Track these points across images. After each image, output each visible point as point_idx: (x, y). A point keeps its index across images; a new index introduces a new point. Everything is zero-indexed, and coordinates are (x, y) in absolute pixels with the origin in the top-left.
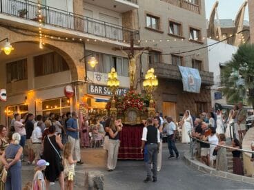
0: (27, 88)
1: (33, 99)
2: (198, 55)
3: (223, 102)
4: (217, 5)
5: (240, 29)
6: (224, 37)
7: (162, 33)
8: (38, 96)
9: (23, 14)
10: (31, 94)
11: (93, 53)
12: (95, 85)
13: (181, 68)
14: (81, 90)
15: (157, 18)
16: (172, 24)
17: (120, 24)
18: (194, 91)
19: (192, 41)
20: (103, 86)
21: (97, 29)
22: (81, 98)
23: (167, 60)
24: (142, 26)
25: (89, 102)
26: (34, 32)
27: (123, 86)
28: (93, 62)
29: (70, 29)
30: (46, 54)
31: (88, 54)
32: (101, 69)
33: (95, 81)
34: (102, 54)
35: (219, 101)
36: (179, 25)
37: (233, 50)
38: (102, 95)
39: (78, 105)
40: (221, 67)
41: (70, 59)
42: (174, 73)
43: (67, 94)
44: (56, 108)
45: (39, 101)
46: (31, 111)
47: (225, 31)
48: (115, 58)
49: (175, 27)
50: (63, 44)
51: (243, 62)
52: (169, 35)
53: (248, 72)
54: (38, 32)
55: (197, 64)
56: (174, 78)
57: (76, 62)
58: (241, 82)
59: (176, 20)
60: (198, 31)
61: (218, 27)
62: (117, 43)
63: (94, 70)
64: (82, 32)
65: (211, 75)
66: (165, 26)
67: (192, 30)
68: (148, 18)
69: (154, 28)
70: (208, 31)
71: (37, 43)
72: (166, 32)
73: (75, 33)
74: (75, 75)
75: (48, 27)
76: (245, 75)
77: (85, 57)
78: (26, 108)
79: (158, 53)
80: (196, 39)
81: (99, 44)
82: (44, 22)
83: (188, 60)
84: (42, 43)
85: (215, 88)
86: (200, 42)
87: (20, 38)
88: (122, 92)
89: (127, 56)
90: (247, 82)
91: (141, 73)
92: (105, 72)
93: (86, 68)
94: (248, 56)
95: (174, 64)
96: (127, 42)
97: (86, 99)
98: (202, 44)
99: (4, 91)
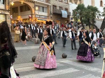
0: (18, 15)
1: (20, 18)
2: (67, 7)
6: (74, 2)
7: (57, 0)
10: (19, 17)
11: (37, 6)
12: (37, 15)
13: (62, 10)
14: (33, 16)
18: (65, 17)
19: (65, 3)
20: (40, 15)
22: (33, 18)
23: (58, 8)
25: (36, 20)
27: (45, 15)
28: (37, 8)
31: (35, 6)
32: (39, 10)
33: (38, 14)
34: (40, 6)
35: (72, 20)
37: (77, 6)
38: (40, 18)
39: (33, 20)
40: (73, 11)
41: (30, 7)
42: (60, 12)
44: (26, 21)
45: (21, 19)
48: (43, 7)
50: (28, 3)
51: (79, 9)
52: (59, 1)
53: (80, 12)
55: (66, 10)
56: (60, 13)
57: (32, 8)
58: (78, 15)
62: (44, 3)
63: (37, 11)
65: (70, 13)
71: (21, 2)
74: (32, 12)
76: (79, 13)
77: (35, 7)
79: (56, 6)
80: (66, 2)
81: (39, 3)
83: (64, 8)
85: (71, 17)
86: (67, 3)
88: (45, 17)
89: (47, 7)
90: (80, 15)
91: (51, 12)
92: (40, 11)
93: (35, 10)
94: (80, 7)
95: (60, 10)
96: (47, 3)
97: (35, 19)
98: (68, 4)
99: (11, 16)
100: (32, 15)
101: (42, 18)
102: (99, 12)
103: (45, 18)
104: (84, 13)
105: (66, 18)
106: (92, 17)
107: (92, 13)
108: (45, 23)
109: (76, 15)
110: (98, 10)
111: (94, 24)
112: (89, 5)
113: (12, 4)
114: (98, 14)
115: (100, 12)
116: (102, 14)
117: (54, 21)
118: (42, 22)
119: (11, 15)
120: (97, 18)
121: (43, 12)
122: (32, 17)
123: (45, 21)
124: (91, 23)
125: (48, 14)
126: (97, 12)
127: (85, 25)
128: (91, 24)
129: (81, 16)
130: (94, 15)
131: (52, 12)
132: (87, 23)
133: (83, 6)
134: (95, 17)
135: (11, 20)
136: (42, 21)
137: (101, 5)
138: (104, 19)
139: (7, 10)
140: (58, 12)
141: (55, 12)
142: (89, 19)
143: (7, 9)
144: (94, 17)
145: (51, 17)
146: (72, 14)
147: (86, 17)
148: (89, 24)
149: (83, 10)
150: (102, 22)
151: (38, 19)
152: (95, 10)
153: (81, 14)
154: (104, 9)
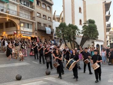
0: (3, 31)
2: (51, 24)
3: (56, 37)
4: (55, 11)
5: (61, 18)
6: (57, 20)
7: (41, 18)
8: (6, 33)
9: (2, 10)
10: (4, 33)
12: (22, 31)
13: (46, 27)
14: (19, 32)
15: (40, 14)
16: (44, 16)
17: (30, 15)
19: (49, 20)
20: (25, 32)
21: (23, 16)
22: (18, 34)
23: (42, 25)
24: (36, 16)
25: (21, 36)
26: (6, 15)
27: (30, 31)
28: (22, 25)
29: (16, 15)
30: (9, 22)
31: (21, 23)
33: (23, 30)
34: (25, 23)
36: (46, 16)
38: (25, 34)
39: (18, 36)
40: (56, 28)
41: (15, 23)
43: (15, 33)
44: (11, 37)
45: (6, 35)
46: (4, 38)
47: (57, 18)
48: (28, 24)
49: (45, 16)
50: (14, 19)
51: (61, 27)
53: (62, 30)
54: (7, 16)
55: (50, 27)
56: (44, 30)
57: (17, 24)
58: (61, 32)
60: (50, 18)
61: (56, 17)
62: (29, 20)
63: (22, 27)
64: (19, 16)
65: (54, 30)
66: (42, 16)
67: (49, 17)
68: (38, 14)
69: (39, 16)
71: (6, 19)
72: (42, 18)
73: (17, 17)
74: (17, 28)
75: (9, 14)
77: (20, 23)
78: (3, 37)
79: (40, 23)
81: (24, 20)
82: (8, 13)
83: (48, 25)
84: (8, 19)
85: (54, 33)
87: (1, 17)
88: (30, 33)
89: (32, 24)
91: (35, 28)
92: (25, 28)
93: (20, 26)
95: (44, 27)
96: (32, 20)
98: (51, 21)
100: (17, 31)
101: (27, 34)
102: (78, 30)
104: (66, 30)
105: (50, 35)
107: (73, 30)
108: (30, 38)
109: (59, 32)
110: (78, 28)
111: (75, 40)
112: (70, 24)
114: (78, 32)
116: (81, 32)
117: (38, 37)
118: (27, 38)
120: (77, 35)
121: (28, 28)
122: (17, 33)
123: (30, 37)
124: (72, 39)
125: (33, 30)
127: (66, 41)
128: (72, 41)
129: (63, 33)
130: (74, 33)
131: (37, 29)
132: (69, 40)
133: (65, 24)
136: (27, 37)
137: (80, 24)
138: (83, 36)
140: (42, 29)
141: (39, 28)
142: (70, 36)
144: (74, 35)
145: (36, 33)
147: (67, 34)
148: (70, 41)
149: (65, 28)
150: (81, 39)
152: (75, 28)
153: (63, 32)
154: (83, 27)
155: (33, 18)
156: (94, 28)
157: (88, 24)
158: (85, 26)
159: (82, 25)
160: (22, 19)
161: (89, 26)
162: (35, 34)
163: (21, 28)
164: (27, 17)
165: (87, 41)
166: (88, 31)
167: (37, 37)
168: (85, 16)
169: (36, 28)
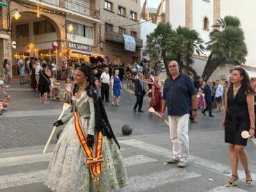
0: (29, 42)
1: (32, 49)
2: (135, 28)
3: (147, 58)
5: (160, 14)
6: (151, 18)
7: (114, 13)
8: (36, 47)
10: (31, 46)
11: (71, 22)
12: (71, 43)
13: (124, 36)
14: (63, 45)
15: (111, 3)
16: (120, 8)
17: (89, 5)
18: (131, 50)
19: (132, 19)
20: (77, 44)
21: (73, 7)
22: (63, 50)
23: (116, 30)
24: (102, 8)
25: (68, 53)
26: (34, 6)
27: (89, 44)
28: (71, 28)
29: (57, 6)
30: (42, 21)
31: (67, 23)
32: (75, 33)
33: (72, 40)
34: (77, 24)
35: (145, 57)
36: (124, 9)
37: (155, 26)
38: (76, 49)
39: (61, 54)
40: (147, 36)
41: (56, 25)
42: (120, 39)
44: (47, 55)
45: (36, 51)
47: (151, 15)
48: (84, 27)
49: (122, 10)
50: (52, 15)
51: (160, 34)
52: (118, 14)
53: (162, 40)
54: (36, 7)
55: (134, 34)
56: (120, 41)
57: (60, 27)
58: (157, 45)
59: (123, 5)
60: (135, 13)
61: (147, 12)
62: (86, 17)
63: (71, 33)
64: (64, 8)
65: (141, 42)
66: (115, 9)
67: (132, 12)
68: (106, 3)
69: (109, 9)
70: (142, 14)
71: (36, 13)
72: (116, 13)
73: (60, 9)
74: (59, 35)
75: (42, 3)
76: (160, 42)
77: (66, 25)
78: (28, 54)
79: (111, 26)
80: (134, 18)
81: (75, 17)
83: (129, 31)
84: (39, 13)
85: (143, 49)
86: (136, 20)
87: (25, 9)
88: (88, 48)
89: (92, 26)
90: (161, 46)
91: (100, 37)
92: (78, 35)
93: (66, 32)
94: (163, 30)
95: (120, 33)
96: (92, 17)
97: (66, 50)
99: (14, 43)
100: (59, 41)
101: (81, 50)
102: (200, 41)
103: (88, 51)
104: (170, 42)
105: (132, 52)
106: (187, 51)
107: (187, 42)
108: (87, 60)
109: (153, 46)
110: (200, 37)
111: (190, 65)
112: (180, 27)
113: (17, 16)
114: (198, 45)
115: (202, 42)
116: (206, 46)
117: (107, 57)
118: (81, 59)
119: (12, 40)
120: (195, 53)
121: (85, 36)
122: (59, 47)
123: (88, 57)
124: (185, 63)
125: (95, 42)
126: (196, 41)
128: (184, 67)
129: (164, 49)
130: (190, 47)
131: (103, 39)
133: (168, 26)
134: (193, 52)
135: (14, 51)
136: (81, 56)
137: (205, 27)
138: (210, 57)
139: (4, 30)
140: (115, 39)
141: (110, 37)
143: (5, 27)
144: (190, 52)
145: (102, 49)
146: (145, 44)
147: (174, 51)
149: (169, 35)
150: (205, 63)
151: (73, 52)
152: (193, 36)
153: (163, 44)
154: (211, 34)
155: (95, 13)
156: (237, 36)
157: (223, 27)
158: (216, 31)
159: (209, 30)
160: (70, 14)
161: (225, 31)
162: (98, 49)
163: (68, 35)
164: (82, 10)
165: (218, 68)
166: (223, 44)
167: (103, 56)
168: (217, 10)
169: (103, 35)
